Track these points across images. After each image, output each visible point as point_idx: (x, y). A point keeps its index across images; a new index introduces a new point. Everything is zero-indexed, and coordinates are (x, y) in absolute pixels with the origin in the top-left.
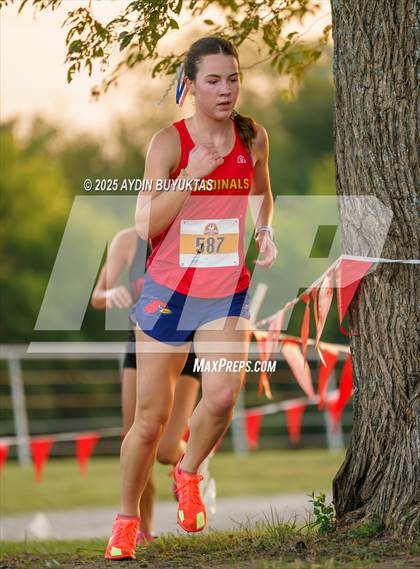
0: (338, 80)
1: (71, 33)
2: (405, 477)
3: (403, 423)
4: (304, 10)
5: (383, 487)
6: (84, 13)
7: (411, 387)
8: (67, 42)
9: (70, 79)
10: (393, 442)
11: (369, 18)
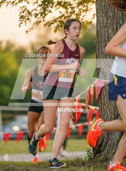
0: (97, 29)
1: (21, 13)
2: (114, 144)
5: (107, 147)
6: (25, 8)
8: (19, 15)
9: (20, 26)
10: (111, 134)
11: (107, 11)
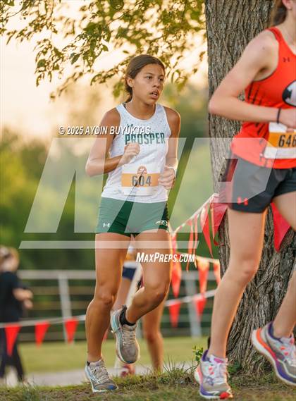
0: (211, 82)
1: (39, 55)
3: (253, 301)
4: (183, 48)
5: (240, 342)
6: (47, 42)
7: (258, 279)
8: (36, 60)
9: (38, 84)
10: (247, 314)
11: (231, 43)
